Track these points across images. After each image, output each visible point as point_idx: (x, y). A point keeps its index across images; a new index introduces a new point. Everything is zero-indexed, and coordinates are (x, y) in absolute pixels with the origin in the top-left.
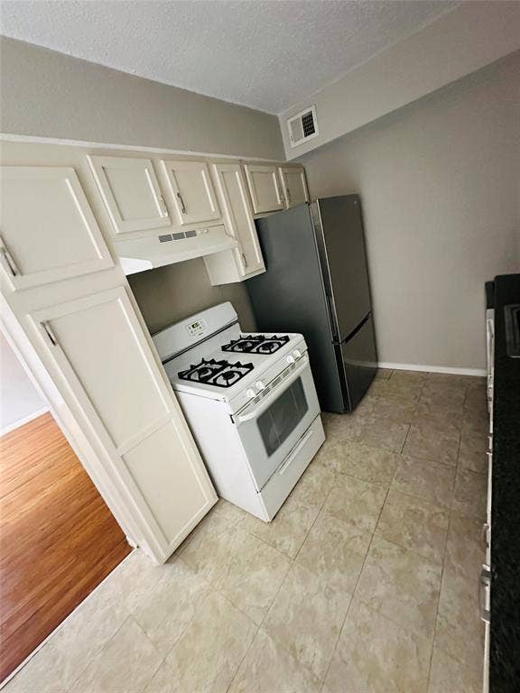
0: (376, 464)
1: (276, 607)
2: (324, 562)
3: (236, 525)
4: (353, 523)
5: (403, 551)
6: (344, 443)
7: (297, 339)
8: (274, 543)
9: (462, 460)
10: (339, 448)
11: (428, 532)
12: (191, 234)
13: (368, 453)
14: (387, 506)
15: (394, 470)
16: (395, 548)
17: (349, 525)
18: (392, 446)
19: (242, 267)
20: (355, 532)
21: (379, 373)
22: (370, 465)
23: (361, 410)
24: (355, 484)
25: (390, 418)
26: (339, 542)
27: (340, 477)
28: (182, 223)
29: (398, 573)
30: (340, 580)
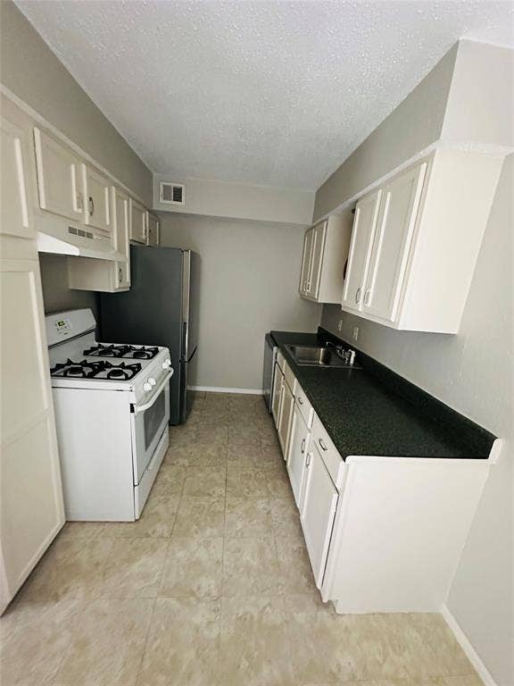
0: (213, 454)
1: (167, 576)
2: (196, 527)
3: (97, 538)
4: (209, 495)
5: (246, 498)
6: (185, 446)
7: (164, 352)
8: (147, 534)
9: (263, 441)
10: (181, 450)
11: (256, 483)
12: (90, 236)
13: (204, 448)
14: (228, 478)
15: (227, 455)
16: (241, 499)
17: (207, 498)
18: (221, 441)
19: (117, 281)
20: (213, 500)
21: (197, 394)
22: (209, 457)
23: (190, 421)
24: (201, 471)
25: (213, 424)
26: (202, 512)
27: (189, 469)
28: (87, 223)
29: (246, 511)
30: (212, 532)
